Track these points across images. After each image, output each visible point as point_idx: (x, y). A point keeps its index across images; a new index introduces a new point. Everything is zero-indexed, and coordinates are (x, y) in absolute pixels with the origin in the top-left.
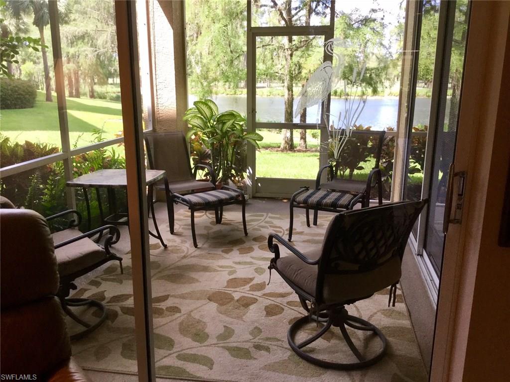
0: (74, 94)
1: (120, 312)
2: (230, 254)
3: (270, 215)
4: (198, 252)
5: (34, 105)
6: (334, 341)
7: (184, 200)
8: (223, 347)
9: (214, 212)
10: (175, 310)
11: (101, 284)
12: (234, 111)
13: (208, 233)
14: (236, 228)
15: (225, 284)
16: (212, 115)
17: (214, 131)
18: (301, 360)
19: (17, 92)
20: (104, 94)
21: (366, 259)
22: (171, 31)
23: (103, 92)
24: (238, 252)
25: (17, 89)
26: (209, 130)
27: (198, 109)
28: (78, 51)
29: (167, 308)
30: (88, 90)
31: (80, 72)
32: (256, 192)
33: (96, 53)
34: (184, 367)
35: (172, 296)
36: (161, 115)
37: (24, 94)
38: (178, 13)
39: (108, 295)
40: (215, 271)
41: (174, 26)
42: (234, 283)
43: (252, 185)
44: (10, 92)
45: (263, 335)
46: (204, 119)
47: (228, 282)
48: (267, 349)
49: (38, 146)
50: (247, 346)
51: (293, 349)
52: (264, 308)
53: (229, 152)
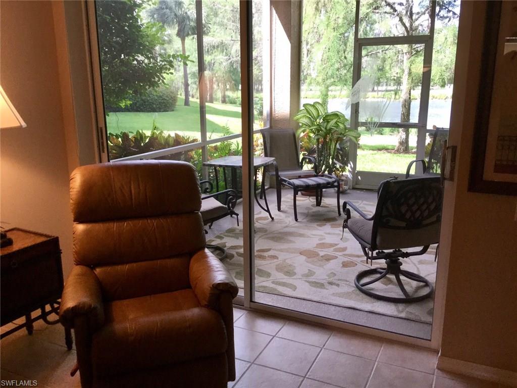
0: (208, 99)
1: (236, 255)
2: (323, 227)
3: (364, 202)
4: (297, 224)
5: (175, 109)
6: (390, 286)
7: (289, 183)
8: (306, 281)
9: (315, 197)
10: (275, 257)
11: (224, 238)
12: (339, 112)
13: (308, 212)
14: (332, 210)
15: (315, 246)
16: (319, 116)
17: (319, 128)
18: (361, 293)
19: (162, 97)
20: (235, 99)
21: (412, 219)
22: (289, 45)
23: (234, 97)
24: (330, 226)
25: (161, 94)
26: (315, 127)
27: (306, 109)
28: (214, 59)
29: (268, 256)
30: (220, 96)
31: (214, 79)
32: (356, 184)
33: (230, 61)
34: (277, 288)
35: (273, 249)
36: (277, 115)
37: (168, 99)
38: (296, 29)
39: (228, 245)
40: (308, 237)
41: (292, 41)
42: (322, 246)
43: (353, 178)
45: (336, 277)
46: (312, 119)
47: (317, 245)
48: (338, 285)
49: (183, 137)
50: (322, 282)
51: (357, 287)
52: (341, 262)
53: (331, 147)
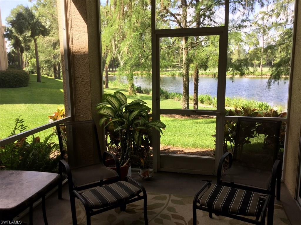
5: (28, 85)
19: (17, 77)
37: (21, 78)
44: (12, 77)
